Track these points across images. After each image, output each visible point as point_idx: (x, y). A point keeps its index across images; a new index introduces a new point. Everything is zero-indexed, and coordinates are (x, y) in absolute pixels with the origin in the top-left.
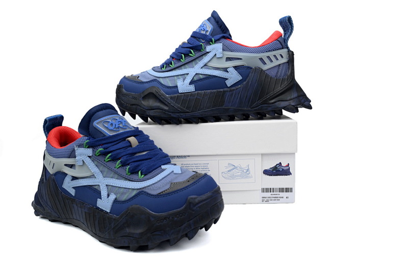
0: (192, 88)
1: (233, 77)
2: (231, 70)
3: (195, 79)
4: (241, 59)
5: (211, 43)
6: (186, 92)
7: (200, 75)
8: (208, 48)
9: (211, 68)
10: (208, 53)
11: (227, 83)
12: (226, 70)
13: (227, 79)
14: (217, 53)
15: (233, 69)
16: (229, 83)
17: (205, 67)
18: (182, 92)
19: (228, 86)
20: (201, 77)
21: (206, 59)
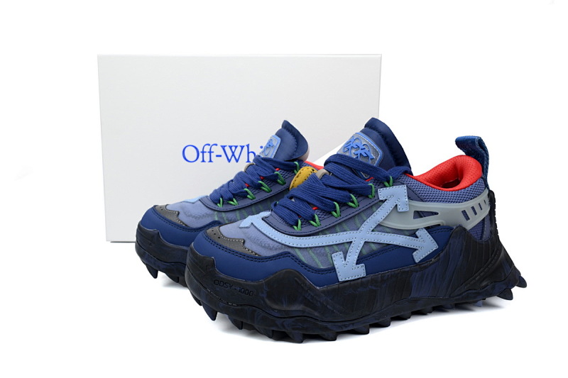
0: (360, 271)
1: (425, 246)
2: (423, 234)
3: (365, 252)
4: (436, 214)
5: (386, 184)
6: (350, 279)
7: (373, 245)
8: (383, 193)
9: (388, 230)
10: (383, 201)
11: (415, 258)
12: (413, 234)
13: (416, 250)
14: (398, 204)
15: (426, 232)
16: (418, 257)
17: (379, 229)
18: (344, 280)
19: (417, 261)
20: (374, 247)
21: (379, 215)
